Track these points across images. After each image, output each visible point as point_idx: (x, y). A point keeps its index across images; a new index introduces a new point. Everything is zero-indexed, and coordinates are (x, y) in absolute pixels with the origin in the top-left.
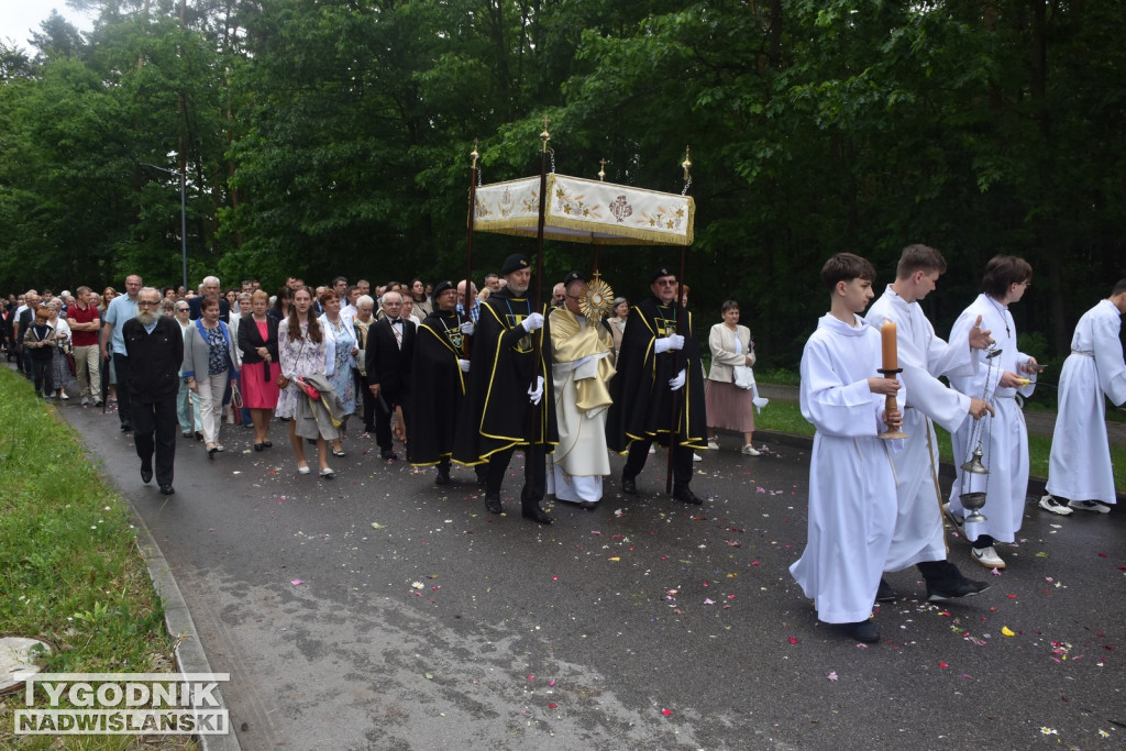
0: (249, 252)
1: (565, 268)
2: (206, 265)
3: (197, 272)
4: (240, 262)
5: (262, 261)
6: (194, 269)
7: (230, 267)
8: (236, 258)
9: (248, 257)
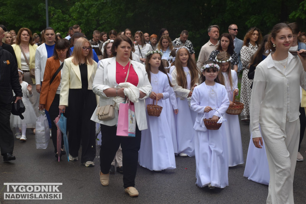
2: (63, 13)
5: (101, 9)
7: (78, 12)
8: (82, 6)
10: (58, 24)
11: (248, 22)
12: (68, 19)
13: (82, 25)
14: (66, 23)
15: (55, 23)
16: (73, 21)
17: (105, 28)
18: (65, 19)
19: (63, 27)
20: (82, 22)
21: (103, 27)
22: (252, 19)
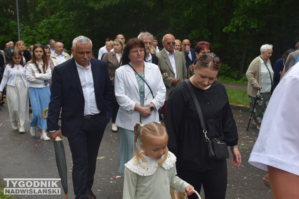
0: (57, 20)
1: (253, 26)
2: (31, 28)
3: (25, 31)
4: (52, 25)
5: (65, 25)
6: (22, 30)
7: (46, 28)
8: (50, 23)
9: (57, 22)
10: (26, 38)
11: (190, 35)
12: (35, 33)
13: (47, 38)
14: (34, 37)
15: (25, 37)
16: (39, 35)
17: (66, 40)
18: (32, 33)
19: (32, 40)
20: (47, 35)
21: (64, 40)
22: (193, 33)
